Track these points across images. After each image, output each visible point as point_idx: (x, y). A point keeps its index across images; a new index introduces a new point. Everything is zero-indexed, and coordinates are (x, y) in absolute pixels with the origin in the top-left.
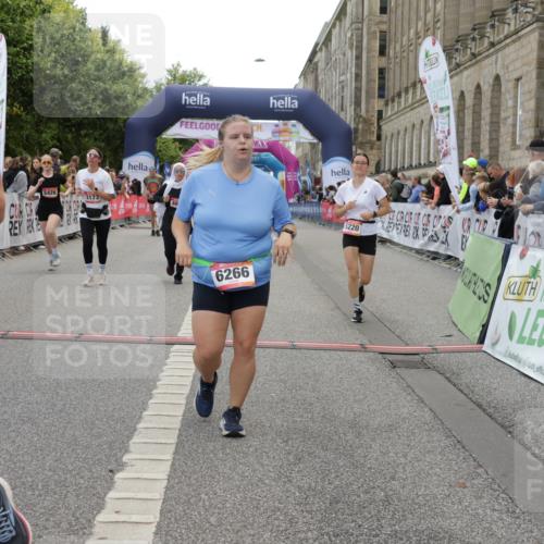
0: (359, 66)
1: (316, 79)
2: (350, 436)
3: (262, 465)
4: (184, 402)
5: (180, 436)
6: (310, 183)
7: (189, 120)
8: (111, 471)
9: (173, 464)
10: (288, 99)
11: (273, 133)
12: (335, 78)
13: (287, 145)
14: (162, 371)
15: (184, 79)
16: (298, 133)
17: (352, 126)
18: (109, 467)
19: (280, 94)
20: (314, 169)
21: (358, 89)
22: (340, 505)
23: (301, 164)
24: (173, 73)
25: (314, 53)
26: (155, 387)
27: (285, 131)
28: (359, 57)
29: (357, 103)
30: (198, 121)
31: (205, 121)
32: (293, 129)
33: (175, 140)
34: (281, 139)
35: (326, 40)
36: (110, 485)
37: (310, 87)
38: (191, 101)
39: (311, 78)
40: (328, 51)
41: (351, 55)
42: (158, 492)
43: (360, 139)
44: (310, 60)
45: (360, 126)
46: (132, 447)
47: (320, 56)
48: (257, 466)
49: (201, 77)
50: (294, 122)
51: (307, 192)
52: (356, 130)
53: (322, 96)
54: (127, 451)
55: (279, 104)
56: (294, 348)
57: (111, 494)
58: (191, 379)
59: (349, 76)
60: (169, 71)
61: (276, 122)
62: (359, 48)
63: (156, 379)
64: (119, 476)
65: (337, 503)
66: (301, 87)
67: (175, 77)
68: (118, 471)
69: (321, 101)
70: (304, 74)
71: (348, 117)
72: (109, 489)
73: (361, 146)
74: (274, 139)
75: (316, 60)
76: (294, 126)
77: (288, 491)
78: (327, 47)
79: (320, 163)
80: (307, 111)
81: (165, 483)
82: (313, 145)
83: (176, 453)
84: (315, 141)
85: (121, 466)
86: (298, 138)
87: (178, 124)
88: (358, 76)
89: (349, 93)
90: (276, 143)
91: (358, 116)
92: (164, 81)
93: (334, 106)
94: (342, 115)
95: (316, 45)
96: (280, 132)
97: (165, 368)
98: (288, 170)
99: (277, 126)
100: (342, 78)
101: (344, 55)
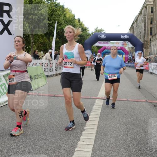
0: (145, 27)
1: (133, 30)
2: (143, 125)
3: (120, 131)
4: (100, 114)
5: (99, 123)
6: (132, 58)
7: (100, 42)
8: (81, 131)
9: (97, 130)
10: (126, 36)
11: (122, 45)
12: (139, 30)
13: (125, 48)
14: (94, 106)
15: (99, 31)
16: (128, 45)
17: (143, 43)
18: (81, 130)
19: (124, 35)
20: (133, 54)
21: (145, 33)
22: (141, 143)
23: (129, 53)
24: (96, 30)
25: (133, 24)
26: (92, 110)
27: (125, 44)
28: (145, 25)
29: (144, 37)
30: (103, 42)
31: (104, 42)
32: (127, 44)
33: (96, 47)
34: (124, 46)
35: (136, 20)
36: (81, 135)
37: (132, 33)
38: (101, 37)
39: (132, 30)
40: (137, 23)
41: (143, 24)
42: (93, 137)
43: (145, 46)
44: (132, 26)
45: (145, 43)
46: (86, 125)
47: (135, 25)
48: (119, 131)
49: (103, 30)
50: (127, 42)
51: (131, 60)
52: (144, 44)
53: (135, 35)
54: (85, 126)
55: (124, 37)
56: (128, 101)
57: (82, 137)
58: (101, 108)
59: (142, 30)
60: (95, 29)
61: (122, 42)
62: (145, 22)
63: (92, 108)
64: (83, 132)
65: (140, 142)
66: (129, 33)
67: (96, 31)
68: (83, 131)
69: (135, 36)
70: (130, 29)
71: (142, 40)
72: (81, 136)
73: (145, 48)
74: (122, 46)
75: (133, 26)
76: (127, 43)
77: (127, 138)
78: (136, 22)
79: (134, 52)
80: (131, 39)
81: (95, 135)
82: (132, 48)
83: (98, 127)
84: (133, 47)
85: (84, 130)
86: (128, 46)
87: (97, 43)
88: (145, 30)
89: (142, 34)
90: (123, 47)
91: (144, 40)
92: (94, 32)
93: (138, 37)
94: (140, 40)
95: (134, 22)
96: (124, 45)
97: (94, 105)
98: (126, 54)
99: (123, 43)
100: (140, 30)
101: (141, 24)
